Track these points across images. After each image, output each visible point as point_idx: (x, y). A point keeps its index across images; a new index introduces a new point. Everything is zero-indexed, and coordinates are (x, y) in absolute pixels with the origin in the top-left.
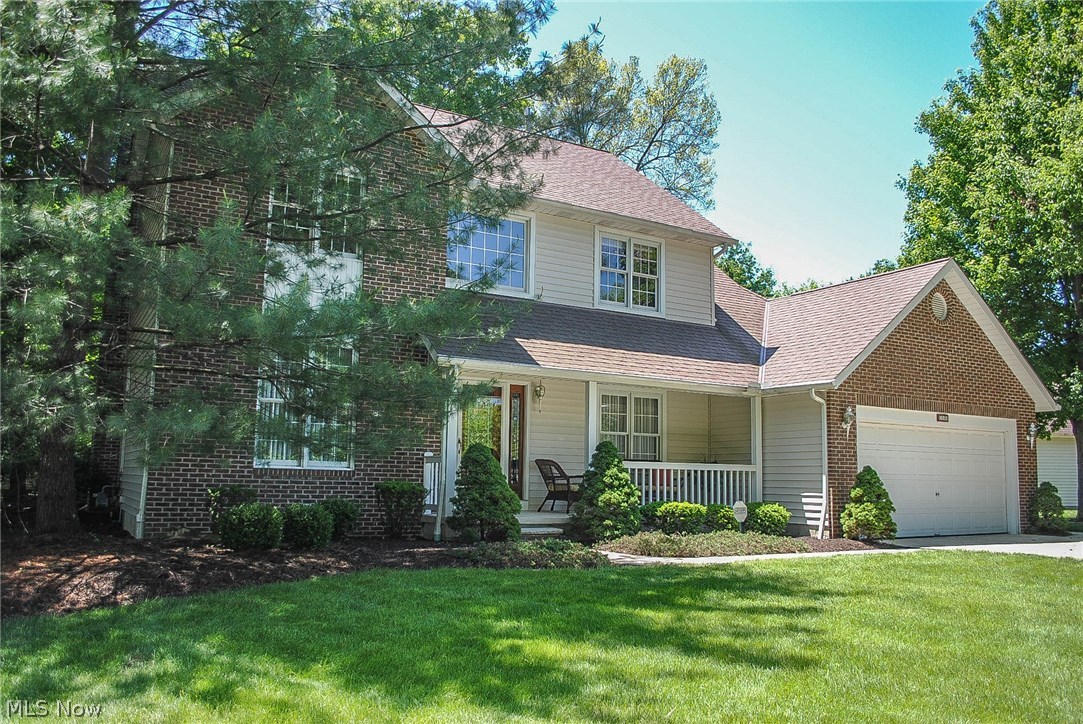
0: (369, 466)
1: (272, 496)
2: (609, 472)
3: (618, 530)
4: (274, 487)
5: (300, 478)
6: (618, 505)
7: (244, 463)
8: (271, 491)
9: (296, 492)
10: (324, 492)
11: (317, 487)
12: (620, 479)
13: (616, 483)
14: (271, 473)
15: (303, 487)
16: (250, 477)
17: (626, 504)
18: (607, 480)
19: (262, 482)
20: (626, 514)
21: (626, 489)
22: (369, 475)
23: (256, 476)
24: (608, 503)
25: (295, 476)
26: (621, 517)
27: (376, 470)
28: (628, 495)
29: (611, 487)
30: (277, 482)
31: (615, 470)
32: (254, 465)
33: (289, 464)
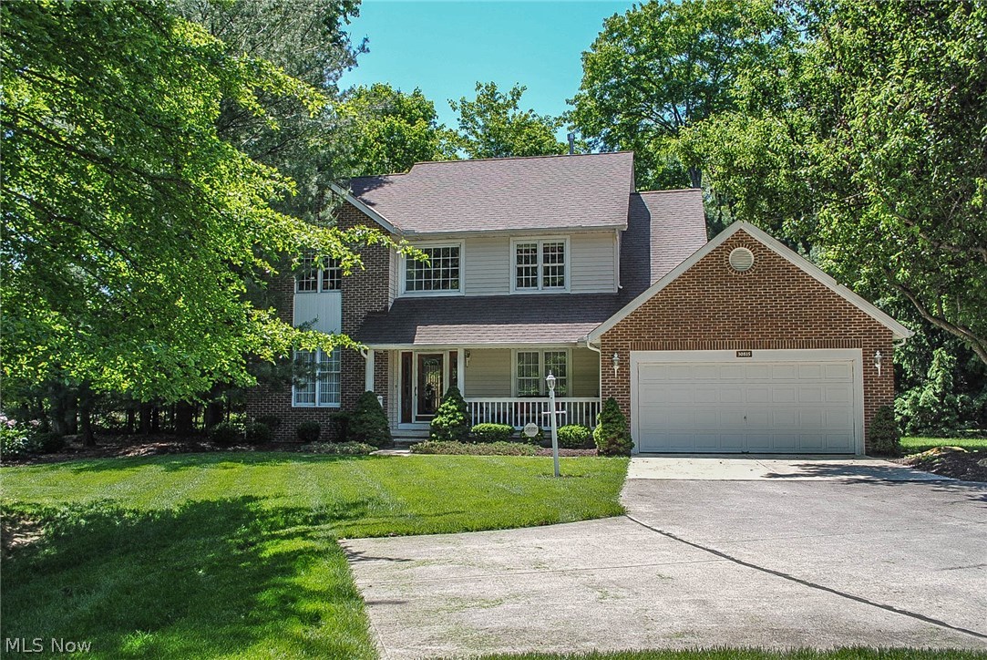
4: (301, 416)
5: (313, 411)
7: (286, 405)
11: (321, 417)
12: (449, 409)
13: (445, 412)
14: (299, 409)
15: (315, 417)
16: (290, 411)
20: (445, 430)
21: (451, 416)
22: (348, 410)
23: (293, 411)
25: (310, 410)
27: (352, 407)
31: (447, 404)
32: (293, 406)
33: (310, 405)
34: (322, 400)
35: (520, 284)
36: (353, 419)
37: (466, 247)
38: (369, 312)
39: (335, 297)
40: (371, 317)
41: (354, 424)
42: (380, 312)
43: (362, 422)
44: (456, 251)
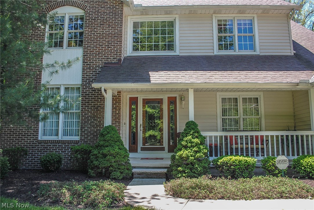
0: (86, 138)
1: (45, 151)
2: (185, 139)
3: (185, 173)
4: (46, 148)
5: (56, 144)
6: (188, 157)
7: (34, 138)
8: (44, 149)
9: (54, 150)
10: (66, 150)
11: (63, 148)
12: (192, 143)
13: (189, 145)
14: (44, 142)
15: (58, 148)
16: (36, 143)
17: (193, 158)
18: (184, 143)
19: (41, 145)
20: (192, 164)
21: (195, 149)
22: (86, 142)
23: (39, 143)
24: (181, 157)
25: (54, 143)
26: (190, 166)
27: (89, 140)
28: (196, 152)
29: (186, 147)
30: (47, 146)
31: (190, 137)
32: (39, 139)
33: (54, 138)
34: (65, 133)
35: (220, 47)
36: (96, 152)
37: (180, 20)
38: (105, 63)
39: (78, 52)
40: (107, 66)
41: (97, 158)
42: (115, 63)
43: (105, 156)
44: (172, 24)
